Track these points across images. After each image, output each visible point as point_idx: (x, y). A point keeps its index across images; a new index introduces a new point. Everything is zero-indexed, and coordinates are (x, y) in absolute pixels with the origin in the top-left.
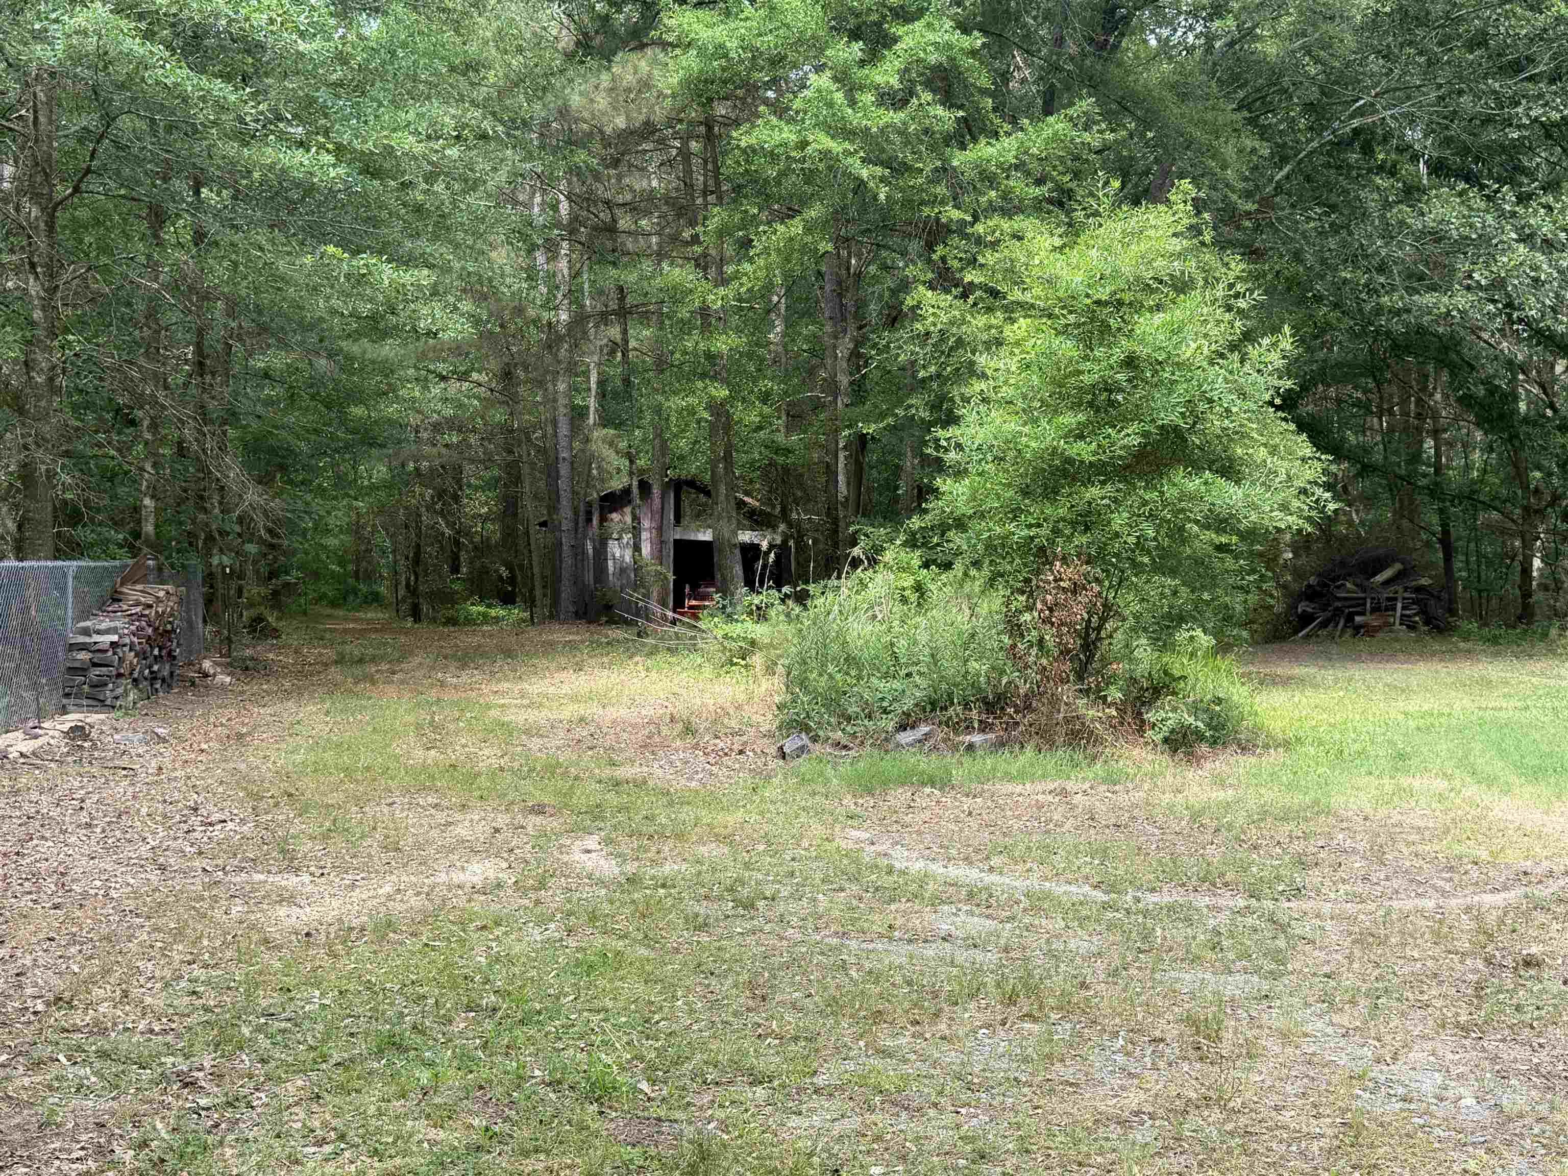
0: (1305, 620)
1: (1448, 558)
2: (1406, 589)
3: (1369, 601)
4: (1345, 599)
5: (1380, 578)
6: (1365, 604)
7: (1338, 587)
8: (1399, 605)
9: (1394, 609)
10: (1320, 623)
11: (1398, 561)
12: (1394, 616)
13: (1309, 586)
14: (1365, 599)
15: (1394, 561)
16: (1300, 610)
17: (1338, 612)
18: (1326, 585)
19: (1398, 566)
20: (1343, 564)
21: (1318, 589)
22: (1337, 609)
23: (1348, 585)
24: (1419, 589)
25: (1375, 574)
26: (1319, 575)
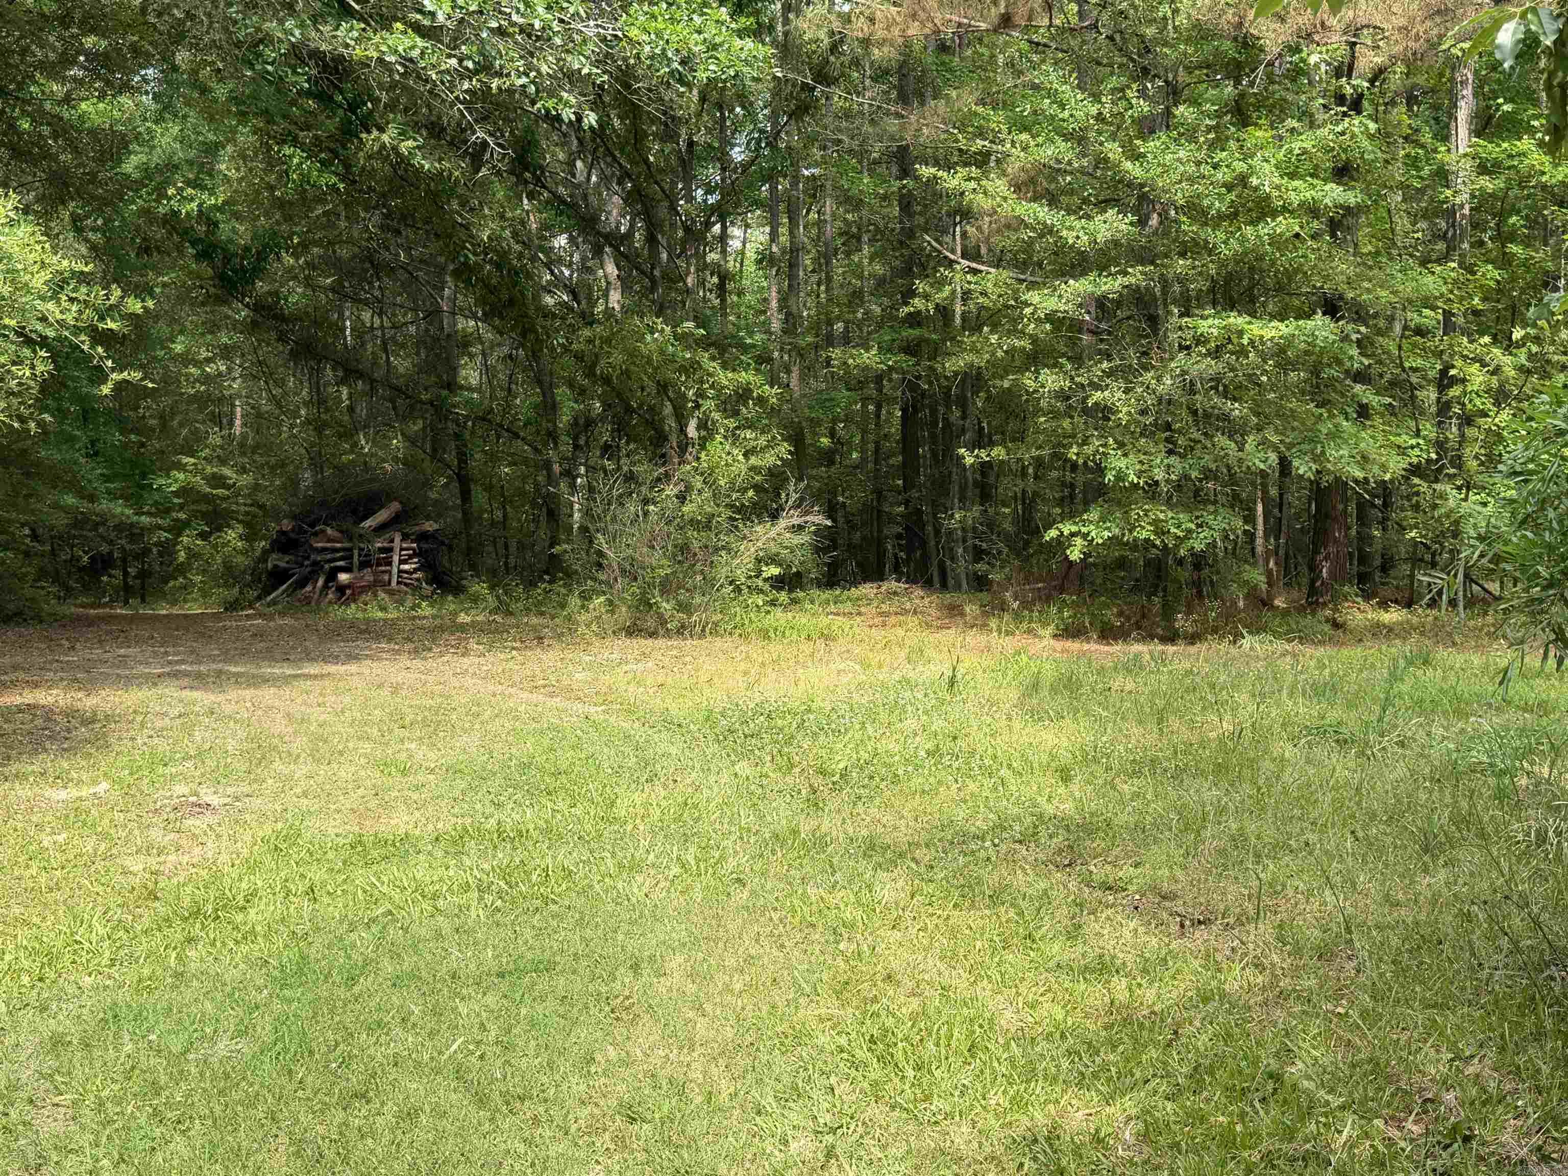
0: (278, 577)
1: (466, 495)
2: (405, 537)
3: (356, 552)
4: (324, 550)
5: (369, 523)
6: (351, 557)
7: (316, 534)
8: (396, 559)
9: (390, 564)
10: (296, 582)
11: (395, 499)
12: (390, 572)
13: (282, 533)
14: (350, 550)
15: (390, 498)
16: (270, 565)
17: (317, 567)
18: (301, 531)
19: (395, 506)
20: (323, 504)
21: (292, 535)
22: (315, 563)
23: (329, 531)
24: (423, 537)
25: (365, 518)
26: (294, 517)
